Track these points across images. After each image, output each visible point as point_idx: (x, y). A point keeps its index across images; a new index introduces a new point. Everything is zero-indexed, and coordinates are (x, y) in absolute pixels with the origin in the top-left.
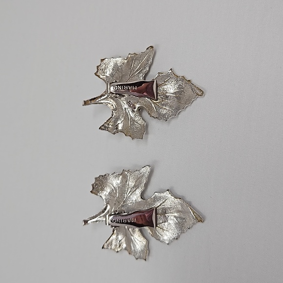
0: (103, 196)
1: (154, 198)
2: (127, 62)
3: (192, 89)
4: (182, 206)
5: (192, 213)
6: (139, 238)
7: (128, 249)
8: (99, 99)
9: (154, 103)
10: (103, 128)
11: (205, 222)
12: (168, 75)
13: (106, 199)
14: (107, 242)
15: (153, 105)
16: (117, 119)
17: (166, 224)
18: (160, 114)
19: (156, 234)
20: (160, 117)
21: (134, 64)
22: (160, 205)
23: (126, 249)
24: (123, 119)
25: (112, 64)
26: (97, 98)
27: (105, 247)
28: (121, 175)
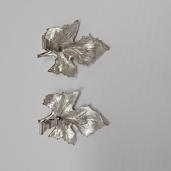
0: (50, 107)
1: (80, 109)
2: (63, 30)
3: (102, 46)
4: (96, 115)
5: (102, 120)
6: (70, 132)
7: (64, 137)
8: (47, 53)
9: (80, 55)
10: (50, 71)
11: (109, 125)
12: (88, 38)
13: (52, 109)
14: (51, 133)
15: (80, 56)
16: (59, 65)
17: (87, 125)
18: (84, 62)
19: (81, 130)
20: (84, 63)
21: (67, 31)
22: (83, 114)
23: (62, 137)
24: (62, 65)
25: (54, 32)
26: (45, 52)
27: (50, 136)
28: (61, 95)
